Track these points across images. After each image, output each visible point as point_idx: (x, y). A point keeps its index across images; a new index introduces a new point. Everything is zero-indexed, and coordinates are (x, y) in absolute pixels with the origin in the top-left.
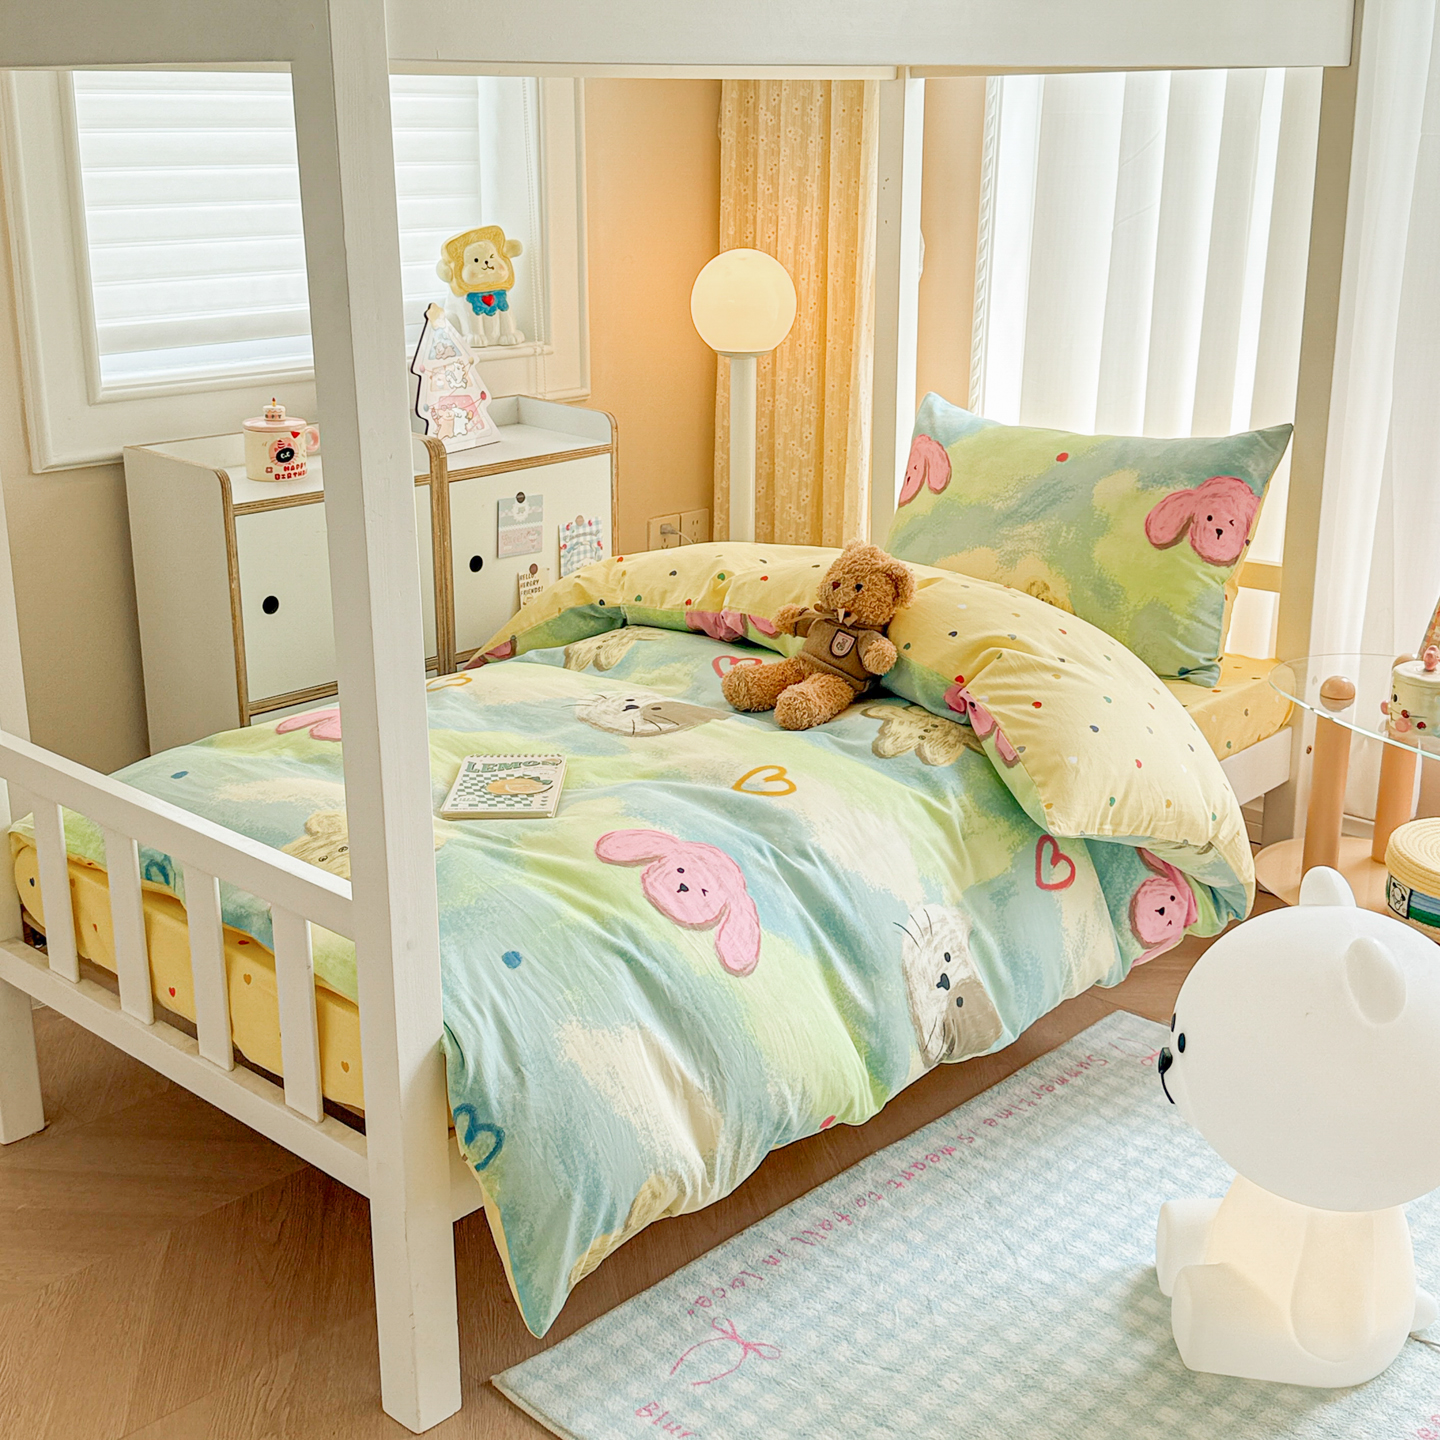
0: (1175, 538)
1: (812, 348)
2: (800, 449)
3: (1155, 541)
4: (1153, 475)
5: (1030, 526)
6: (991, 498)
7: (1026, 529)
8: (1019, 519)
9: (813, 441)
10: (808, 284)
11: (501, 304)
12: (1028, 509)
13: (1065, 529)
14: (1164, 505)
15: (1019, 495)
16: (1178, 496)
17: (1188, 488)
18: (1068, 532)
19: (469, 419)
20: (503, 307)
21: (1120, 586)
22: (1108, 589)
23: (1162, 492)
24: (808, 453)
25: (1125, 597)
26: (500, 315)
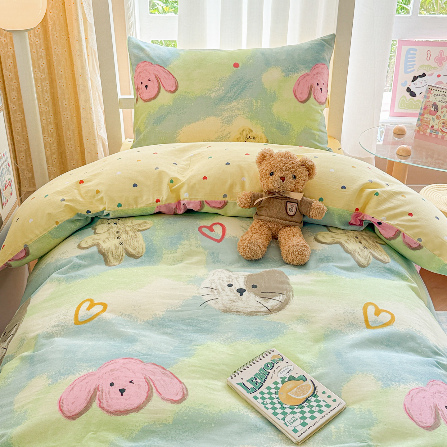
0: (308, 97)
3: (300, 100)
4: (288, 69)
6: (207, 91)
7: (233, 104)
8: (227, 100)
13: (254, 101)
14: (298, 82)
18: (257, 103)
21: (289, 124)
22: (283, 126)
23: (296, 76)
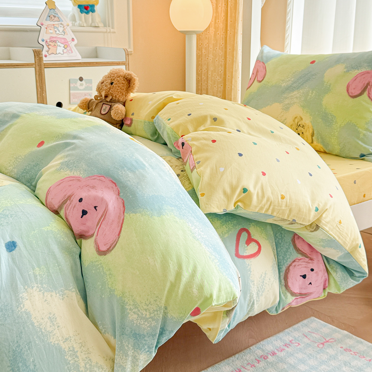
0: (361, 93)
1: (223, 35)
2: (218, 77)
3: (351, 94)
4: (352, 65)
5: (296, 92)
6: (281, 82)
7: (294, 93)
8: (291, 90)
9: (223, 74)
10: (222, 8)
11: (92, 11)
12: (295, 85)
13: (311, 92)
14: (356, 78)
15: (293, 79)
16: (363, 74)
17: (368, 70)
19: (65, 48)
20: (93, 11)
21: (334, 116)
22: (328, 117)
23: (356, 72)
24: (221, 78)
25: (336, 121)
26: (92, 14)
